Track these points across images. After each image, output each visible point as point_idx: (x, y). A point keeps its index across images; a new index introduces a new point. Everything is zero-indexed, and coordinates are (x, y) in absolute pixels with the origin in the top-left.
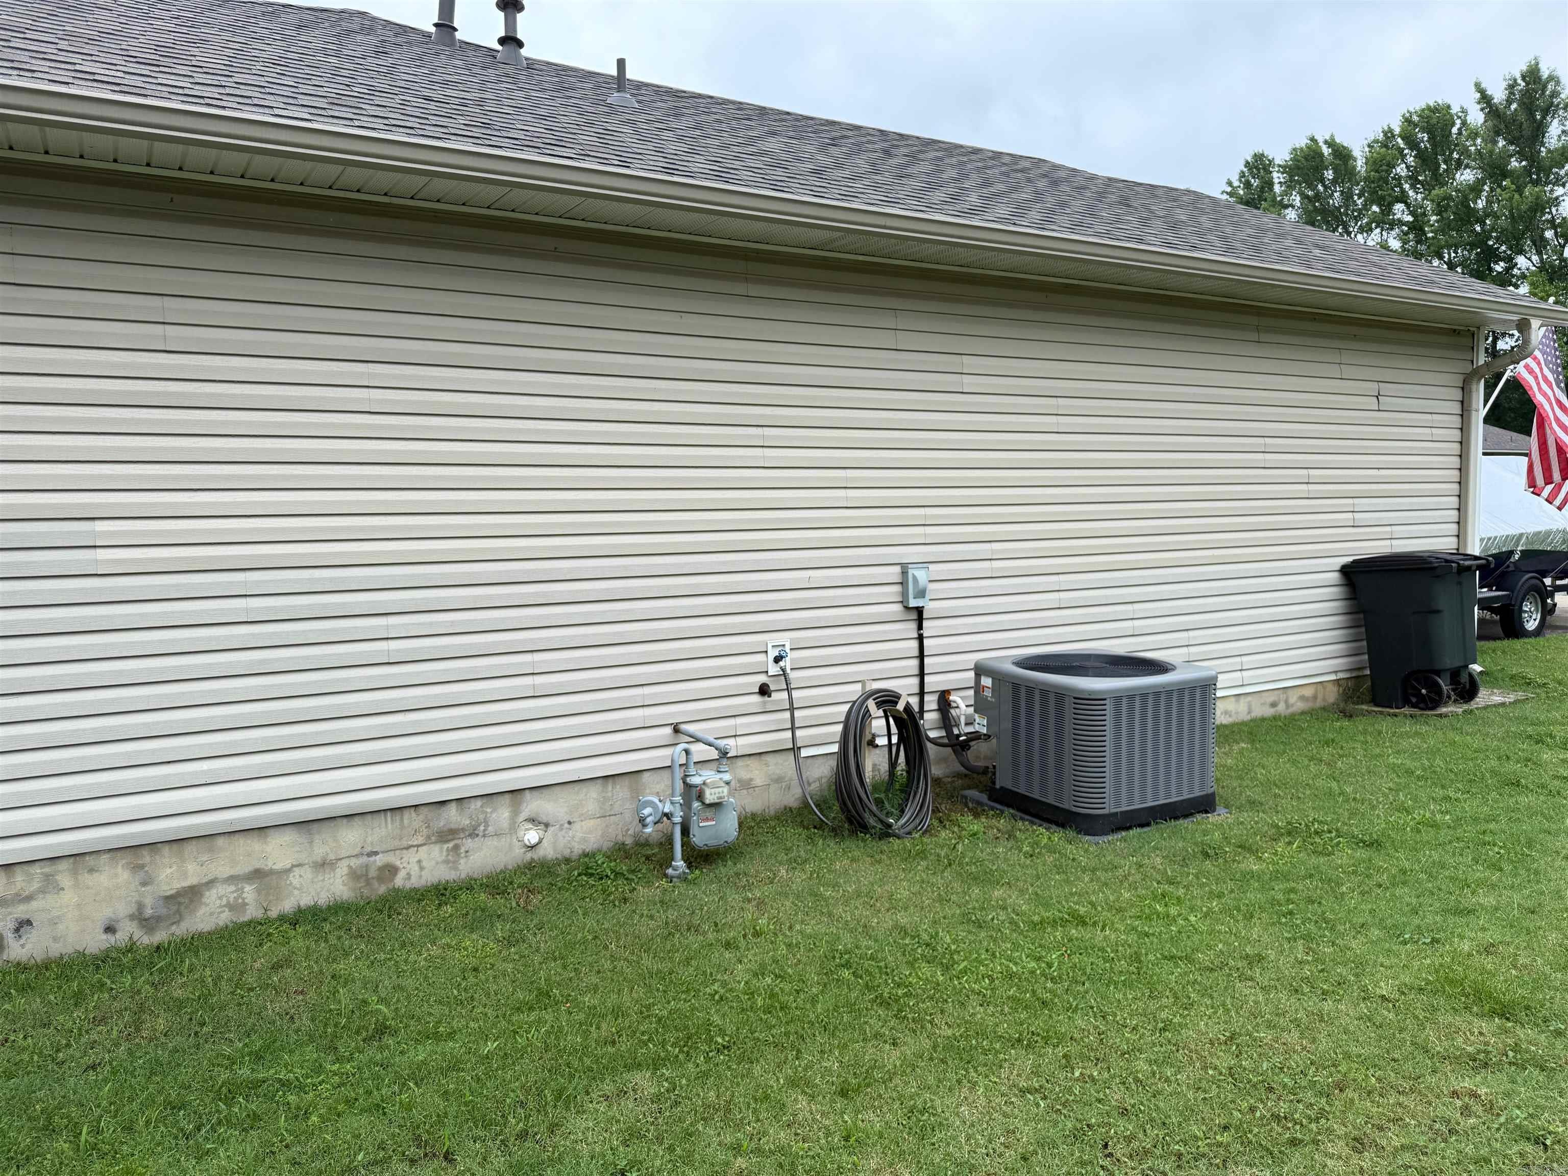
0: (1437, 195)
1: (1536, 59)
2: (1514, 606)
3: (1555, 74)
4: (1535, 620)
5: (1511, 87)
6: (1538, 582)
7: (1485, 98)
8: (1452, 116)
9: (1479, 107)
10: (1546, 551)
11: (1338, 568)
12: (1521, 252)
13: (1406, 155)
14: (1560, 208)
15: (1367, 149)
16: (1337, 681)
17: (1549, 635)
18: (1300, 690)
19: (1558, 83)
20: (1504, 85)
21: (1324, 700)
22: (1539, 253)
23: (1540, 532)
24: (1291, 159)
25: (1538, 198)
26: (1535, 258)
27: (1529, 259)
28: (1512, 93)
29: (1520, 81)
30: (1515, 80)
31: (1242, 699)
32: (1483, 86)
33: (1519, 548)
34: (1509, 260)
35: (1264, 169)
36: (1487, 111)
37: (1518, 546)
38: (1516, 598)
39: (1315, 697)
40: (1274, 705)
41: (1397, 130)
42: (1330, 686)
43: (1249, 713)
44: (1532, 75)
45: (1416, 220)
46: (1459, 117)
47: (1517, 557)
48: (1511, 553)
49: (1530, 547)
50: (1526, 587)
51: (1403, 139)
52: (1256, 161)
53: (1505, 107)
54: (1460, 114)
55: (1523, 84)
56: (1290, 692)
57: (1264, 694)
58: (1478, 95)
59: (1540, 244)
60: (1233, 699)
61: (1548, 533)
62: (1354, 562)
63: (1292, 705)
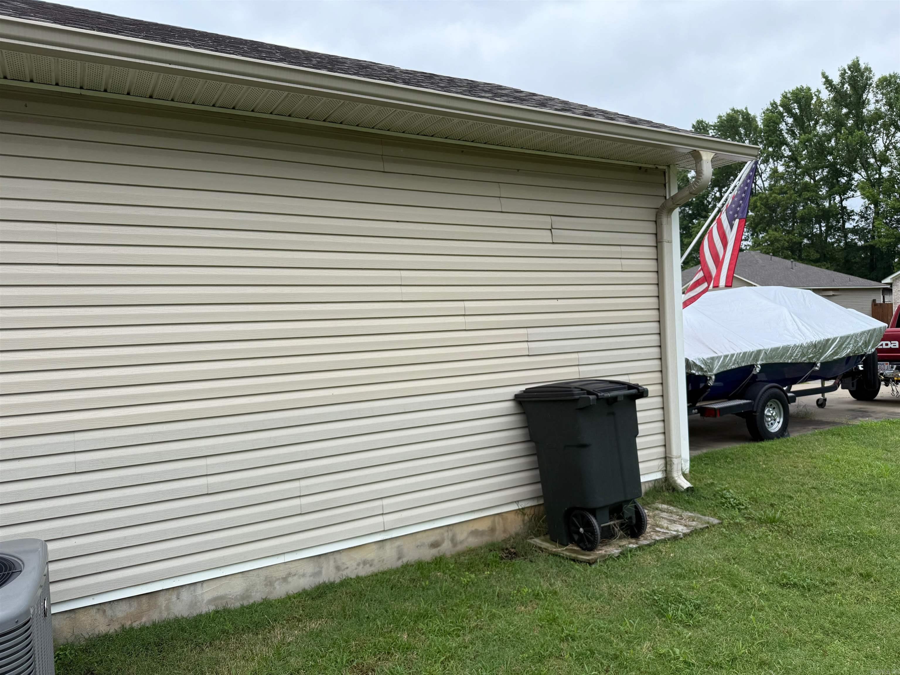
0: (804, 139)
1: (857, 58)
2: (755, 412)
3: (869, 66)
4: (779, 422)
5: (843, 75)
6: (777, 390)
7: (828, 82)
8: (811, 94)
9: (825, 87)
10: (788, 363)
11: (512, 397)
12: (856, 171)
13: (785, 116)
14: (877, 145)
15: (763, 115)
16: (522, 511)
17: (794, 435)
18: (471, 524)
19: (870, 71)
20: (839, 73)
21: (505, 531)
22: (866, 171)
23: (778, 348)
24: (718, 122)
25: (861, 138)
26: (864, 174)
27: (860, 174)
28: (844, 78)
29: (847, 71)
30: (845, 70)
31: (388, 546)
32: (827, 74)
33: (759, 363)
34: (849, 175)
35: (704, 129)
36: (830, 88)
37: (757, 361)
38: (757, 406)
39: (492, 530)
40: (435, 545)
41: (779, 103)
42: (512, 517)
43: (399, 558)
44: (855, 67)
45: (793, 154)
46: (816, 95)
47: (758, 370)
48: (752, 367)
49: (770, 361)
50: (765, 395)
51: (782, 107)
52: (699, 125)
53: (841, 87)
54: (816, 93)
55: (849, 72)
56: (457, 530)
57: (418, 536)
58: (824, 80)
59: (866, 166)
60: (374, 547)
61: (786, 349)
62: (527, 391)
63: (461, 542)
